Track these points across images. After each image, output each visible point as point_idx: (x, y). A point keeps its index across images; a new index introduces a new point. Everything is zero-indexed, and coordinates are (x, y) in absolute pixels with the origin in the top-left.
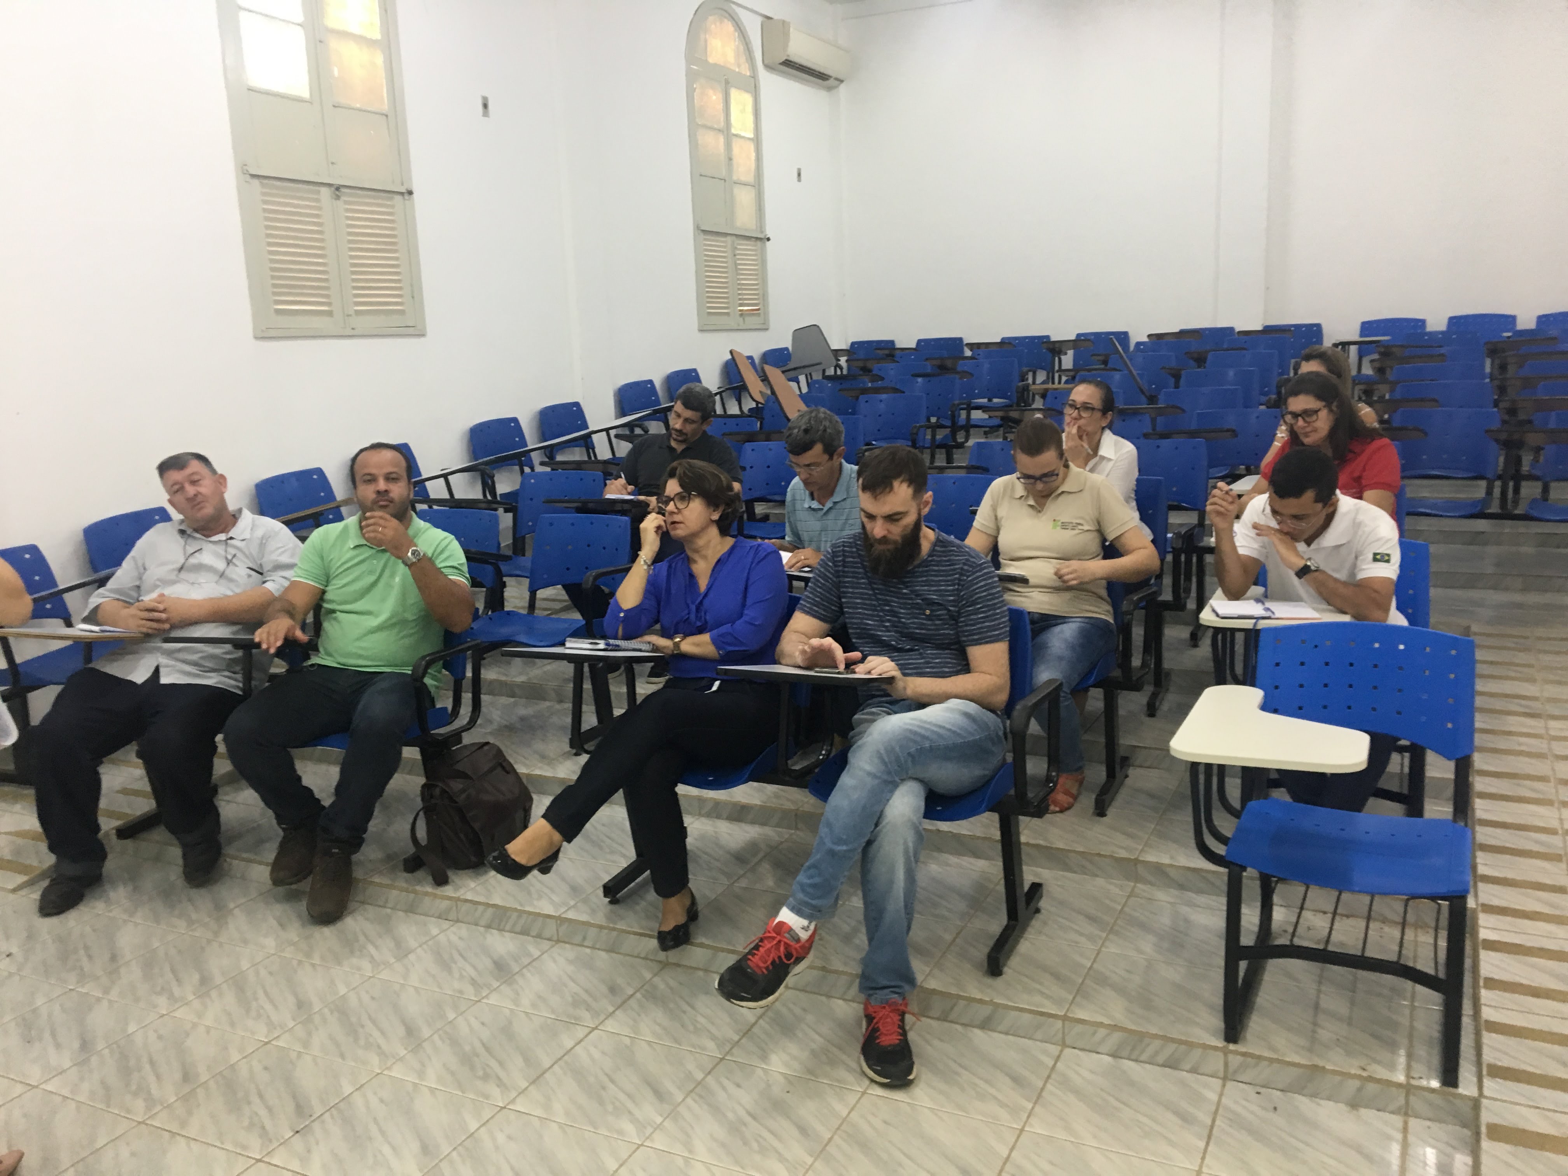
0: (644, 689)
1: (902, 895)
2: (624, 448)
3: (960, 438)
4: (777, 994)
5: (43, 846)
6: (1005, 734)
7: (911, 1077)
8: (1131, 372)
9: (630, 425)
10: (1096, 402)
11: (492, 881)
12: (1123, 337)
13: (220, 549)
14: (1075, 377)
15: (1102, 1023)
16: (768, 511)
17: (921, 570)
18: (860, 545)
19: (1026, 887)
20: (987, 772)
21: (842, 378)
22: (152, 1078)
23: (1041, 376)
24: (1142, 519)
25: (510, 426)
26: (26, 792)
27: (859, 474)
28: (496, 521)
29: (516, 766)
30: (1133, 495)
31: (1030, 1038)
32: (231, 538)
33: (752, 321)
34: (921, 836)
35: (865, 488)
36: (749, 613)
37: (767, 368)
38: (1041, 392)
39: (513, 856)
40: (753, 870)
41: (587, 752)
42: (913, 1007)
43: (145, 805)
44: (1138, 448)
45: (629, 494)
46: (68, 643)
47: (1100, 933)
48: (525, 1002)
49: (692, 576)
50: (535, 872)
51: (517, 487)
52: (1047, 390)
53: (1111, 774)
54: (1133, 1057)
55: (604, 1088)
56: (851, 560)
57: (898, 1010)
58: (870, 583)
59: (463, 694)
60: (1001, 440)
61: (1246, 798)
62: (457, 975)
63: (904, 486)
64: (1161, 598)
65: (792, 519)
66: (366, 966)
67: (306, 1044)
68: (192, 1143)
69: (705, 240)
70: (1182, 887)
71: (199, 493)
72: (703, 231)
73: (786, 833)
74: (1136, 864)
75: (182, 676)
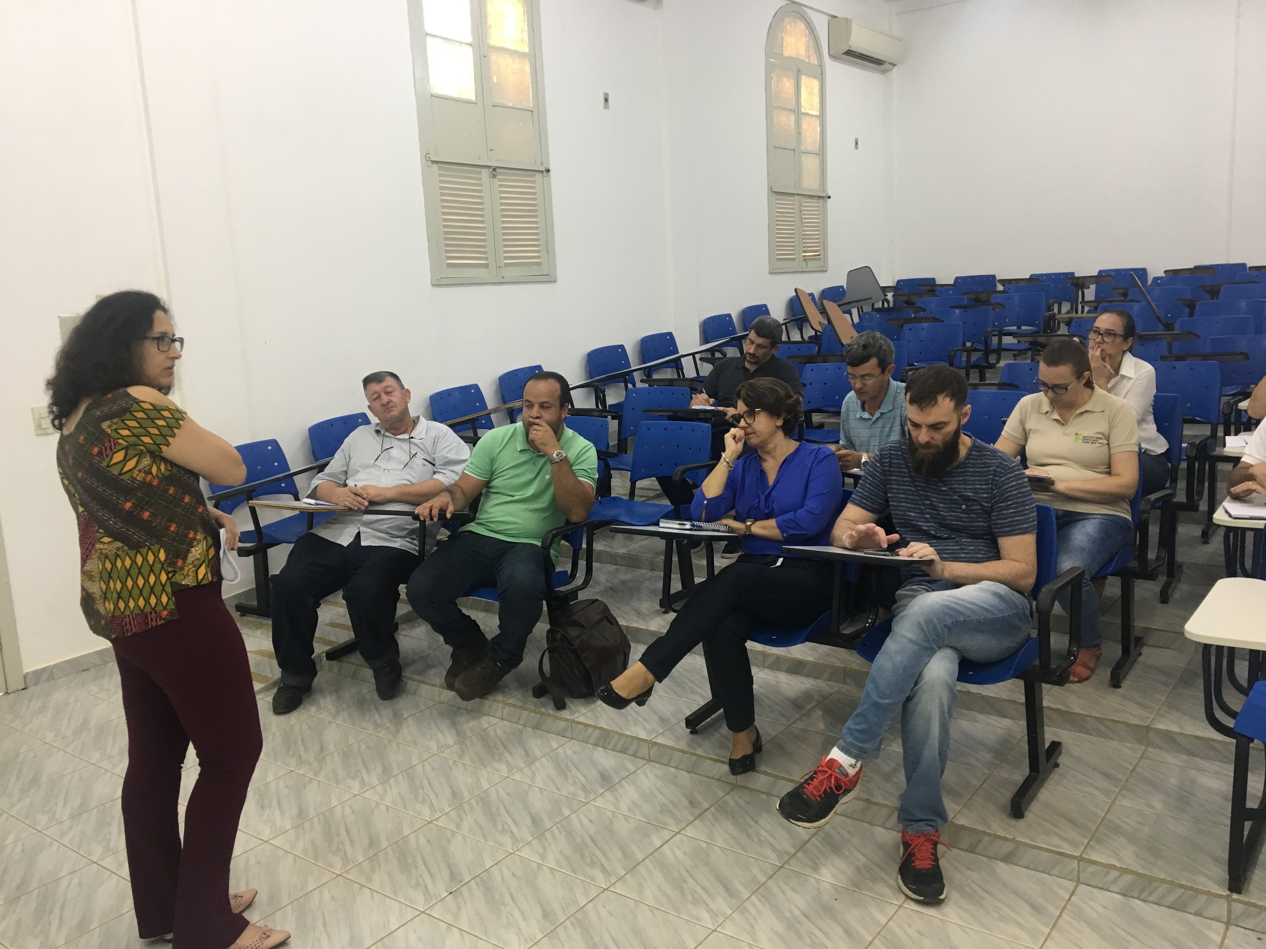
0: (720, 563)
1: (937, 744)
2: (706, 369)
3: (992, 359)
4: (827, 818)
5: (275, 662)
6: (1031, 612)
7: (942, 897)
8: (1149, 304)
9: (712, 350)
10: (1119, 330)
11: (599, 709)
12: (1142, 273)
13: (406, 446)
14: (1098, 307)
15: (1114, 866)
16: (821, 420)
17: (958, 470)
18: (904, 449)
19: (1047, 745)
20: (1013, 645)
21: (889, 309)
22: (347, 843)
23: (1066, 307)
24: (1158, 430)
25: (618, 352)
26: (265, 622)
27: (907, 389)
28: (606, 426)
29: (618, 619)
30: (1151, 410)
31: (1049, 874)
32: (412, 438)
33: (812, 265)
34: (954, 696)
35: (912, 401)
36: (810, 504)
37: (825, 302)
38: (1067, 320)
39: (616, 691)
40: (808, 714)
41: (675, 611)
42: (944, 838)
43: (346, 636)
44: (1156, 369)
45: (711, 405)
46: (298, 512)
47: (1115, 789)
48: (624, 807)
49: (763, 473)
50: (634, 704)
51: (622, 399)
52: (1071, 319)
53: (1126, 651)
54: (1142, 898)
55: (685, 882)
56: (897, 461)
57: (932, 840)
58: (913, 481)
59: (579, 561)
60: (1029, 361)
61: (1252, 679)
62: (571, 781)
63: (947, 400)
64: (1175, 500)
65: (846, 427)
66: (504, 769)
67: (459, 826)
68: (375, 893)
69: (777, 199)
70: (1190, 753)
71: (391, 401)
72: (777, 193)
73: (836, 687)
74: (1147, 731)
75: (377, 541)
